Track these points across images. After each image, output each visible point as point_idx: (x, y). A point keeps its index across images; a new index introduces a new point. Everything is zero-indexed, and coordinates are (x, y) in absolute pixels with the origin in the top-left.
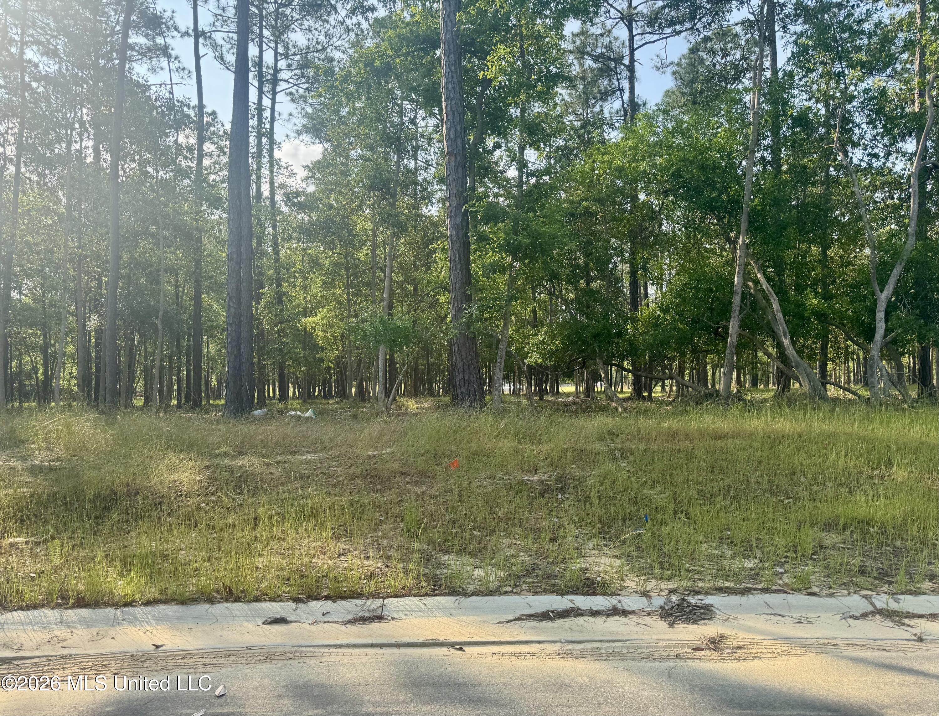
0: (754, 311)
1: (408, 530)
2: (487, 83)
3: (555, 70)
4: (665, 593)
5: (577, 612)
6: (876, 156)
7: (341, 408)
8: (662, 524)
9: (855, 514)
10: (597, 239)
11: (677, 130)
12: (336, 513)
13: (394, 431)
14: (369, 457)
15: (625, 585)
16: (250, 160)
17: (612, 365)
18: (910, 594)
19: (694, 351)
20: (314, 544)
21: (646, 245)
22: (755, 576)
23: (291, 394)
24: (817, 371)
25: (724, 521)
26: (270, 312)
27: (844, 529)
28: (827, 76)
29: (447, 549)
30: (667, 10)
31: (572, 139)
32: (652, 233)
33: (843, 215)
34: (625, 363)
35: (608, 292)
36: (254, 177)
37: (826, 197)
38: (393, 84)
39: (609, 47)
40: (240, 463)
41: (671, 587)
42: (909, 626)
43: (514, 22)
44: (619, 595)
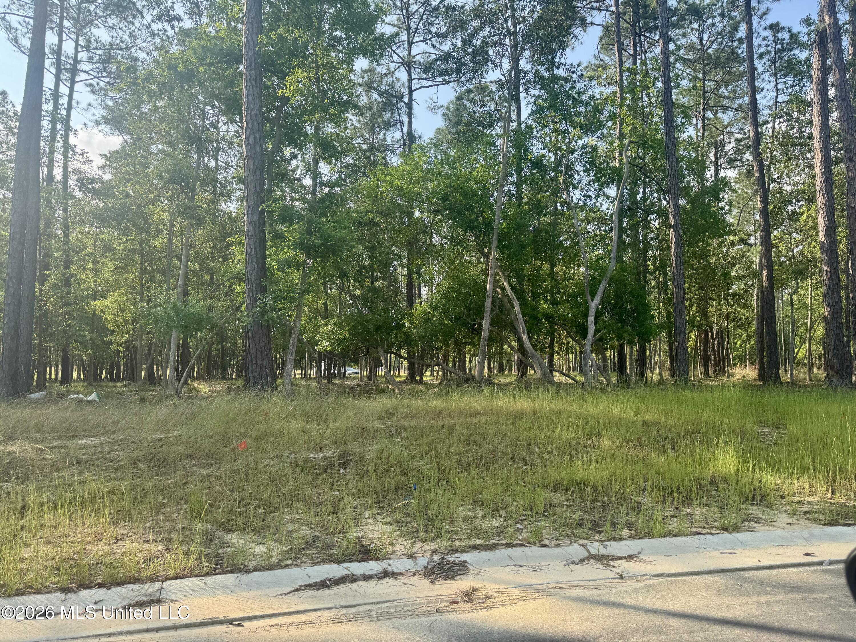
0: (501, 312)
1: (192, 512)
2: (285, 100)
3: (345, 97)
4: (428, 554)
5: (352, 578)
6: (589, 197)
7: (128, 392)
8: (427, 491)
9: (575, 476)
10: (380, 245)
11: (446, 161)
12: (116, 498)
13: (182, 414)
14: (154, 441)
15: (395, 549)
16: (42, 143)
17: (391, 353)
18: (614, 540)
19: (456, 343)
20: (90, 531)
21: (420, 254)
22: (500, 532)
23: (75, 377)
24: (546, 361)
25: (477, 486)
26: (55, 295)
27: (567, 489)
28: (556, 131)
29: (230, 529)
30: (438, 63)
31: (360, 158)
32: (424, 244)
33: (566, 240)
34: (402, 351)
35: (389, 291)
36: (45, 160)
37: (554, 225)
38: (196, 89)
39: (392, 86)
40: (10, 449)
41: (433, 547)
42: (614, 567)
43: (311, 51)
44: (390, 559)
